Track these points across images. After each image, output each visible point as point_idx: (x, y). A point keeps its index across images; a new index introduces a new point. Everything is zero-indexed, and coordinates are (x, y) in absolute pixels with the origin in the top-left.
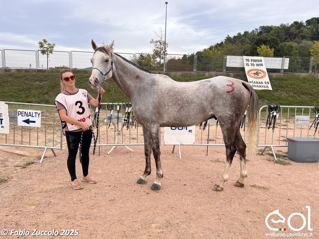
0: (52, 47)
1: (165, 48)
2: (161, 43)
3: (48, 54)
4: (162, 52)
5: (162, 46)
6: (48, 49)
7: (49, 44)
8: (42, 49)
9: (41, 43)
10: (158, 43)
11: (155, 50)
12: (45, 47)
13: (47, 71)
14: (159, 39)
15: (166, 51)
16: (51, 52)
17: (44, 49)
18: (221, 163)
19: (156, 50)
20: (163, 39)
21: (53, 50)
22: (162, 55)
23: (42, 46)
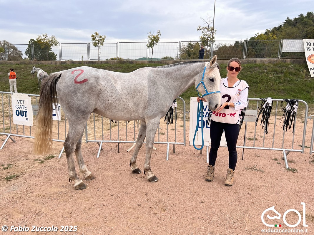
0: (103, 40)
1: (213, 35)
2: (208, 30)
3: (99, 46)
4: (209, 39)
5: (209, 33)
6: (99, 41)
7: (101, 37)
8: (94, 41)
9: (93, 36)
10: (206, 30)
11: (201, 37)
12: (97, 40)
13: (97, 63)
14: (207, 25)
15: (213, 38)
16: (102, 44)
17: (96, 41)
18: (259, 172)
19: (203, 37)
20: (211, 26)
21: (104, 42)
22: (209, 42)
23: (94, 39)
